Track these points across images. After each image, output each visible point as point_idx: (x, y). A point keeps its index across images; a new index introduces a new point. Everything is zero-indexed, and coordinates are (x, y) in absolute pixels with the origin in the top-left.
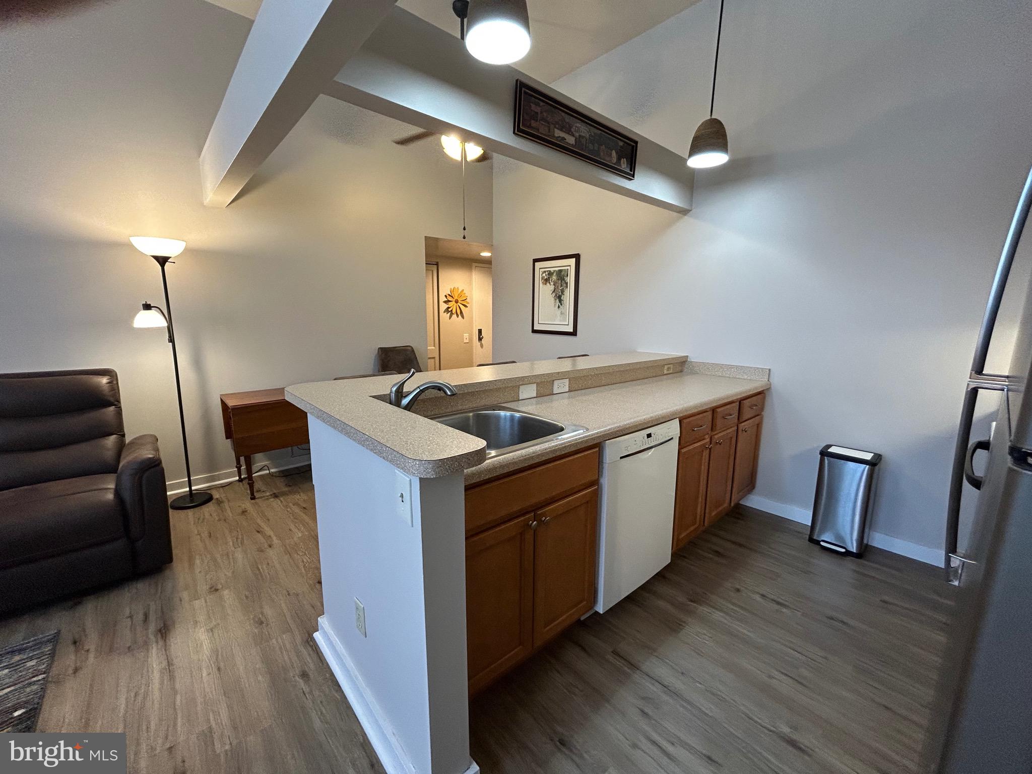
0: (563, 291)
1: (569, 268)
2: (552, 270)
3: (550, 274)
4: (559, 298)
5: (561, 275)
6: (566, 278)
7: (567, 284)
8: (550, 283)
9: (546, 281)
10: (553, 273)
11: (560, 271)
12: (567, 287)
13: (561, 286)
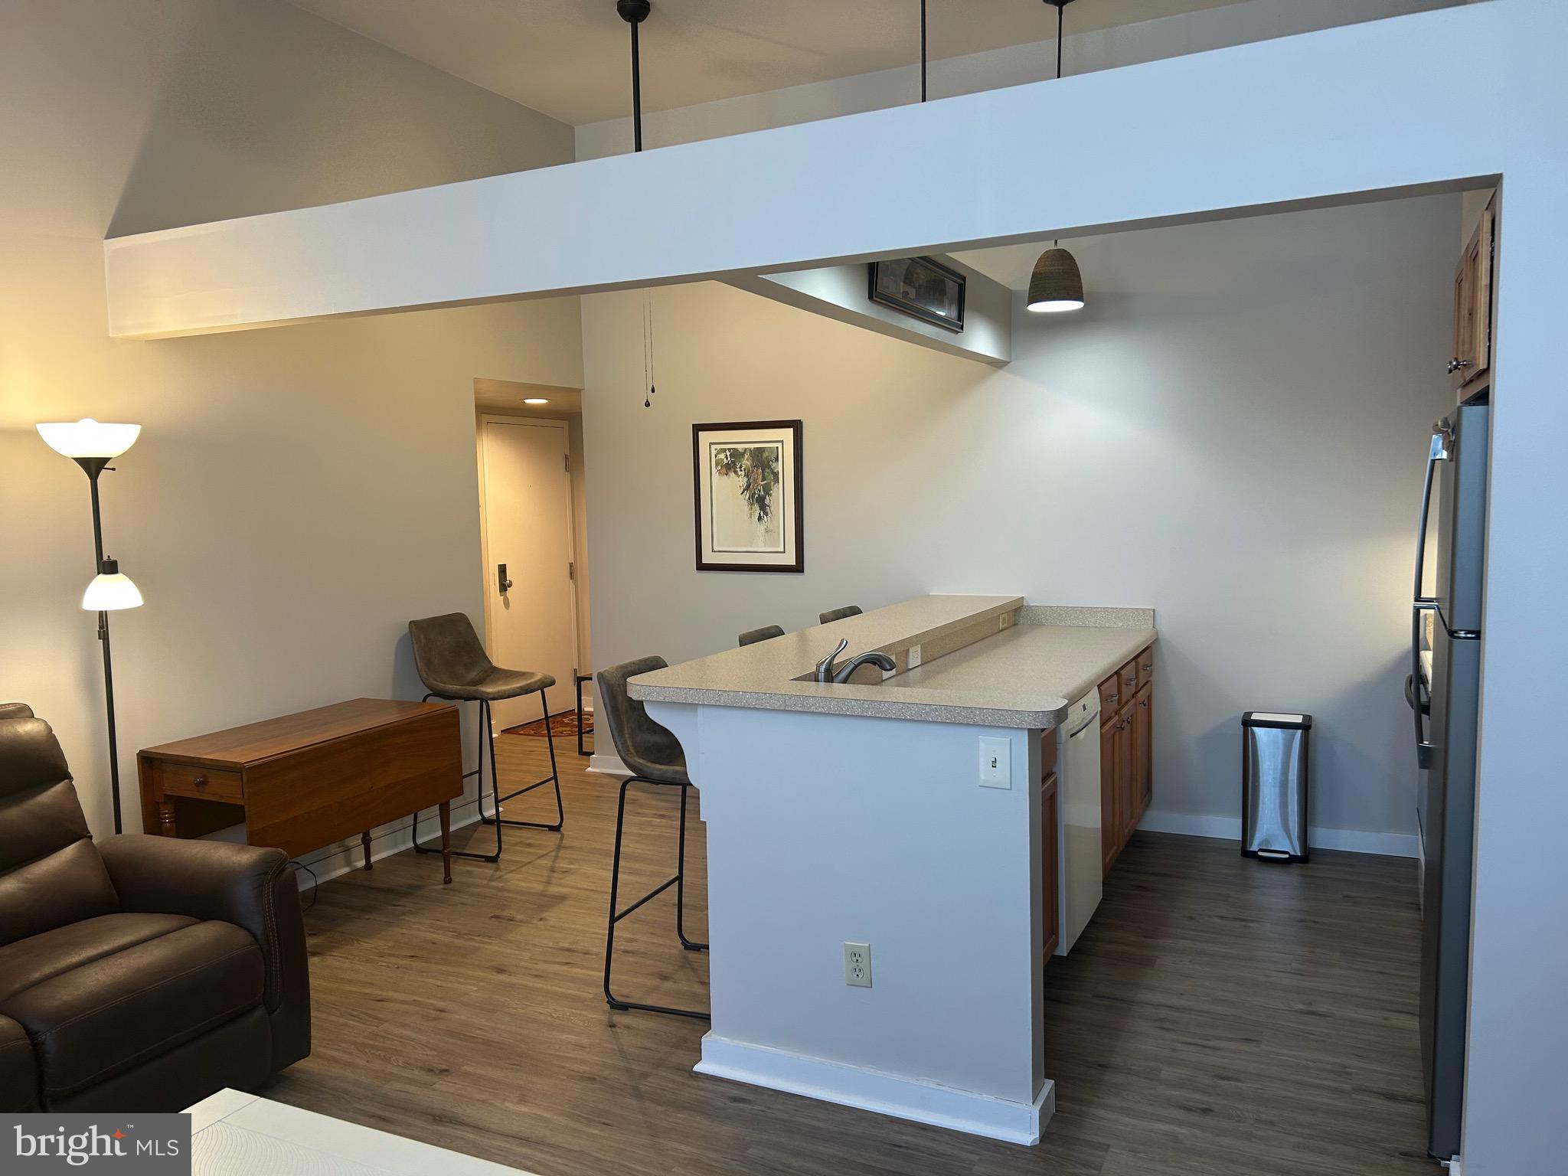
0: (767, 490)
1: (779, 445)
2: (740, 447)
3: (736, 455)
4: (760, 501)
5: (763, 461)
6: (774, 465)
7: (776, 475)
8: (736, 472)
9: (729, 468)
10: (743, 454)
11: (761, 450)
12: (777, 481)
13: (764, 479)
